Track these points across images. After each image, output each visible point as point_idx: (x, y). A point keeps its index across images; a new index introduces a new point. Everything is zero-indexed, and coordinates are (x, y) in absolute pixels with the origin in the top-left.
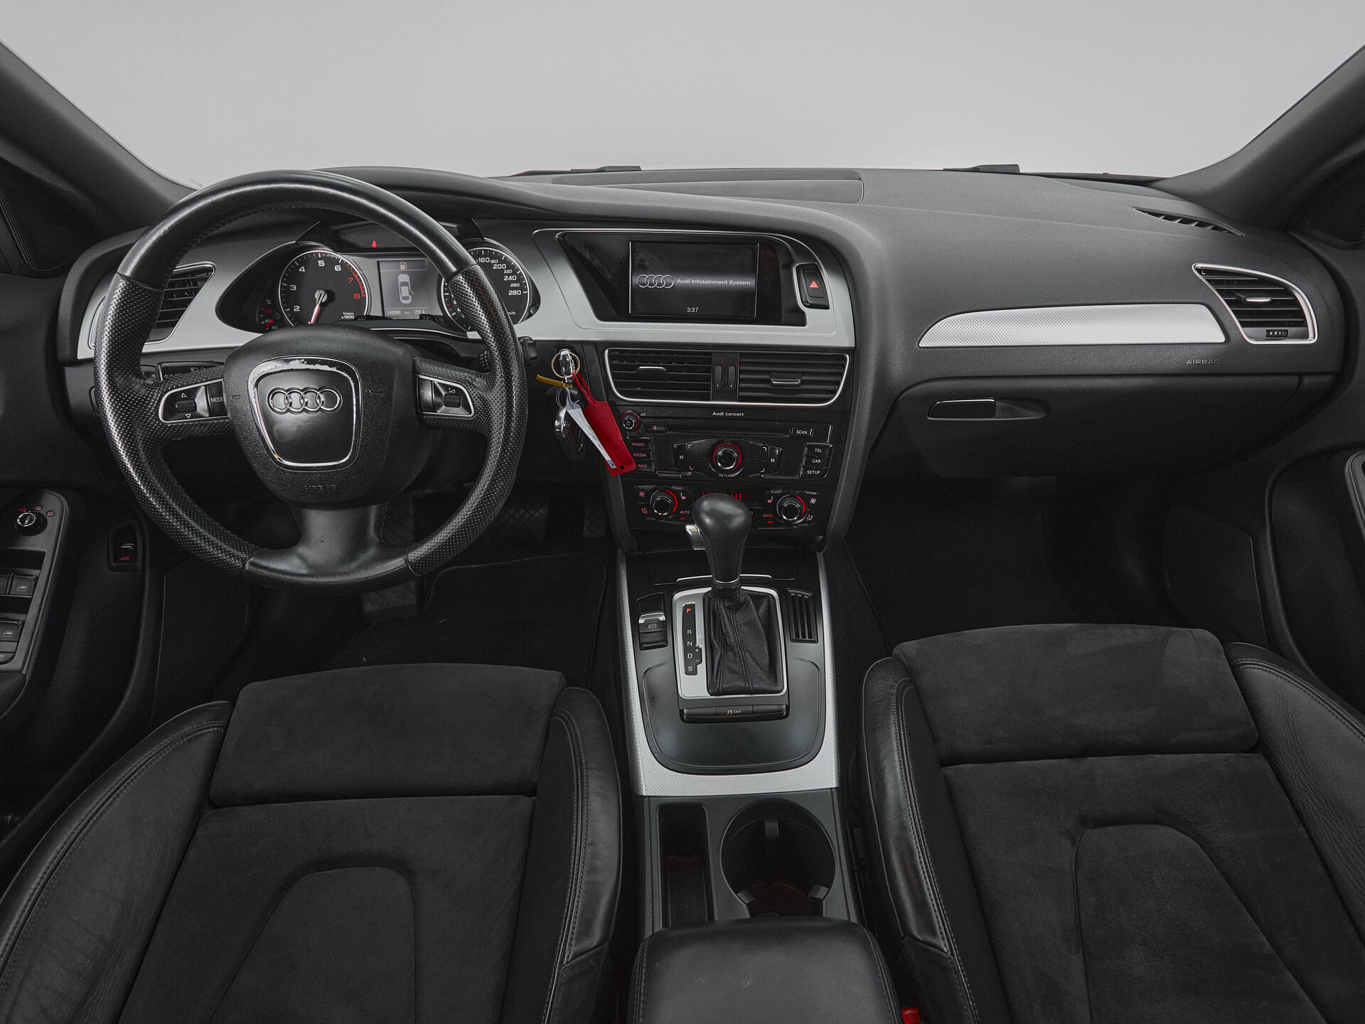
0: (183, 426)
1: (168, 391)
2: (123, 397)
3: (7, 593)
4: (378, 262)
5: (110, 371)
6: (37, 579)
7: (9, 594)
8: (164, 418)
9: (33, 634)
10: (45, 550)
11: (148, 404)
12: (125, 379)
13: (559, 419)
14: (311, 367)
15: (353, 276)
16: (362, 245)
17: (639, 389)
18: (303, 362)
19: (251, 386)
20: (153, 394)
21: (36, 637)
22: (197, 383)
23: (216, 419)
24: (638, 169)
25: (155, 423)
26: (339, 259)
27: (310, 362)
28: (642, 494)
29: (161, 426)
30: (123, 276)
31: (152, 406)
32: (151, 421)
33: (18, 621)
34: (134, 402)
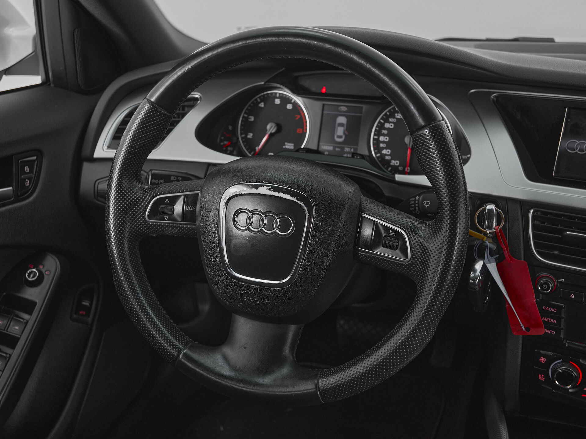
0: (161, 226)
1: (157, 195)
2: (125, 195)
3: (6, 330)
4: (324, 105)
5: (121, 174)
6: (27, 323)
7: (7, 331)
8: (149, 217)
9: (14, 367)
10: (37, 301)
11: (140, 204)
12: (129, 182)
13: (475, 271)
14: (276, 194)
15: (300, 114)
16: (314, 89)
17: (556, 252)
18: (270, 189)
19: (223, 203)
20: (146, 196)
21: (15, 371)
22: (179, 192)
23: (186, 224)
24: (552, 40)
25: (141, 220)
26: (291, 100)
27: (276, 190)
28: (543, 360)
29: (145, 224)
30: (149, 101)
31: (143, 206)
32: (139, 218)
33: (6, 354)
34: (131, 201)
